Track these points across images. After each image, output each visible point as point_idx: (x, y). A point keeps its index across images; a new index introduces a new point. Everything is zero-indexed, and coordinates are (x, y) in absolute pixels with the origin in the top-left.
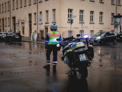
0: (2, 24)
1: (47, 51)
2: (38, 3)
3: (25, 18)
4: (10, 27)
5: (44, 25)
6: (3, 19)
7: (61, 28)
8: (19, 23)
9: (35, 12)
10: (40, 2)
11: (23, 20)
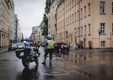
0: (60, 37)
1: (45, 53)
2: (80, 20)
3: (73, 32)
4: (64, 39)
5: (84, 37)
6: (61, 33)
7: (94, 39)
8: (69, 36)
9: (78, 27)
10: (81, 19)
11: (72, 34)
